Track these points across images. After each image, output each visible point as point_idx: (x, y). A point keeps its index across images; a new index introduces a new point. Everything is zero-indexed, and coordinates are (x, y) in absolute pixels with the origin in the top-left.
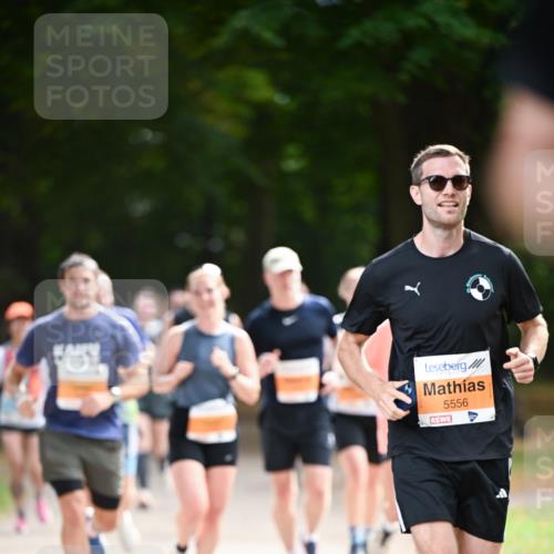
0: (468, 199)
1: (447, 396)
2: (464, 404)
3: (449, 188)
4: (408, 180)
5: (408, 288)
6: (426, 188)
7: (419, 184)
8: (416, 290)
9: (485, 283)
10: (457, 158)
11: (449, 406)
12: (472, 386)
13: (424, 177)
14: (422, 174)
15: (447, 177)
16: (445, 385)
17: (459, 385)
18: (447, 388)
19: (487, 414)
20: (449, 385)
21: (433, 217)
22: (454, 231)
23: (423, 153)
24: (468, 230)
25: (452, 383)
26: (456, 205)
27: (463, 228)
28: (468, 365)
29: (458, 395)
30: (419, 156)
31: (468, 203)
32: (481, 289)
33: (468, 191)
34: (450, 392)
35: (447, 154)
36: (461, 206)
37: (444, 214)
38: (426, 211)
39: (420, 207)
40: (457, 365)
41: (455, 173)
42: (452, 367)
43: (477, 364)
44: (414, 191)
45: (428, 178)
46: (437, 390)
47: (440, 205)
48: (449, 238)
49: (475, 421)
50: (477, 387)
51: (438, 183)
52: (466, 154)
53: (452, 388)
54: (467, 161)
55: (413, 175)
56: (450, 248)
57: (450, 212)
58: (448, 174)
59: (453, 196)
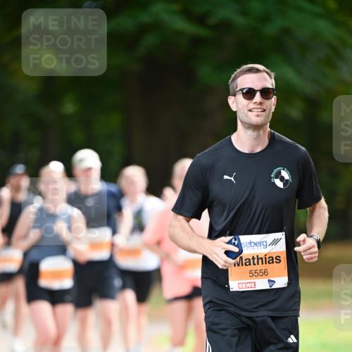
0: (274, 107)
1: (252, 267)
2: (265, 273)
3: (258, 97)
4: (227, 92)
5: (226, 177)
6: (240, 97)
7: (234, 95)
8: (232, 179)
9: (285, 174)
10: (265, 74)
11: (253, 274)
12: (271, 260)
13: (238, 89)
14: (237, 87)
15: (256, 89)
16: (251, 258)
17: (262, 258)
18: (252, 261)
19: (282, 281)
20: (253, 258)
21: (245, 119)
22: (261, 132)
23: (238, 70)
24: (272, 131)
25: (255, 257)
26: (264, 111)
27: (269, 129)
28: (268, 243)
29: (260, 267)
30: (236, 73)
31: (273, 110)
32: (282, 179)
33: (274, 99)
34: (254, 264)
35: (258, 71)
36: (267, 111)
37: (254, 118)
38: (240, 116)
39: (236, 112)
40: (260, 243)
41: (265, 86)
42: (255, 244)
43: (275, 242)
44: (231, 100)
45: (242, 90)
46: (244, 262)
47: (250, 111)
48: (258, 138)
49: (273, 287)
50: (275, 260)
51: (249, 94)
52: (272, 71)
53: (256, 261)
54: (273, 77)
55: (231, 88)
56: (258, 145)
57: (258, 116)
58: (257, 86)
59: (261, 103)
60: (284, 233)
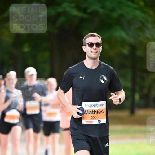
0: (101, 50)
2: (97, 117)
3: (95, 47)
4: (82, 44)
5: (81, 77)
6: (87, 46)
7: (85, 45)
8: (83, 78)
9: (105, 78)
10: (98, 37)
11: (93, 118)
12: (100, 112)
13: (87, 43)
14: (86, 42)
15: (94, 43)
16: (92, 111)
17: (96, 111)
18: (92, 112)
19: (104, 121)
20: (93, 111)
21: (89, 56)
22: (96, 61)
23: (87, 35)
24: (100, 61)
25: (94, 111)
26: (97, 52)
27: (98, 60)
28: (99, 105)
29: (96, 115)
30: (86, 37)
31: (101, 52)
32: (104, 80)
33: (101, 48)
34: (93, 114)
35: (95, 36)
36: (98, 52)
37: (93, 55)
38: (87, 54)
39: (85, 52)
40: (96, 105)
41: (97, 42)
42: (94, 106)
43: (102, 105)
44: (84, 47)
45: (88, 43)
46: (89, 113)
47: (92, 52)
48: (94, 62)
49: (100, 123)
50: (101, 112)
51: (91, 45)
52: (100, 36)
53: (94, 112)
54: (101, 38)
55: (84, 42)
56: (94, 66)
57: (94, 54)
58: (94, 42)
59: (96, 49)
60: (105, 101)
